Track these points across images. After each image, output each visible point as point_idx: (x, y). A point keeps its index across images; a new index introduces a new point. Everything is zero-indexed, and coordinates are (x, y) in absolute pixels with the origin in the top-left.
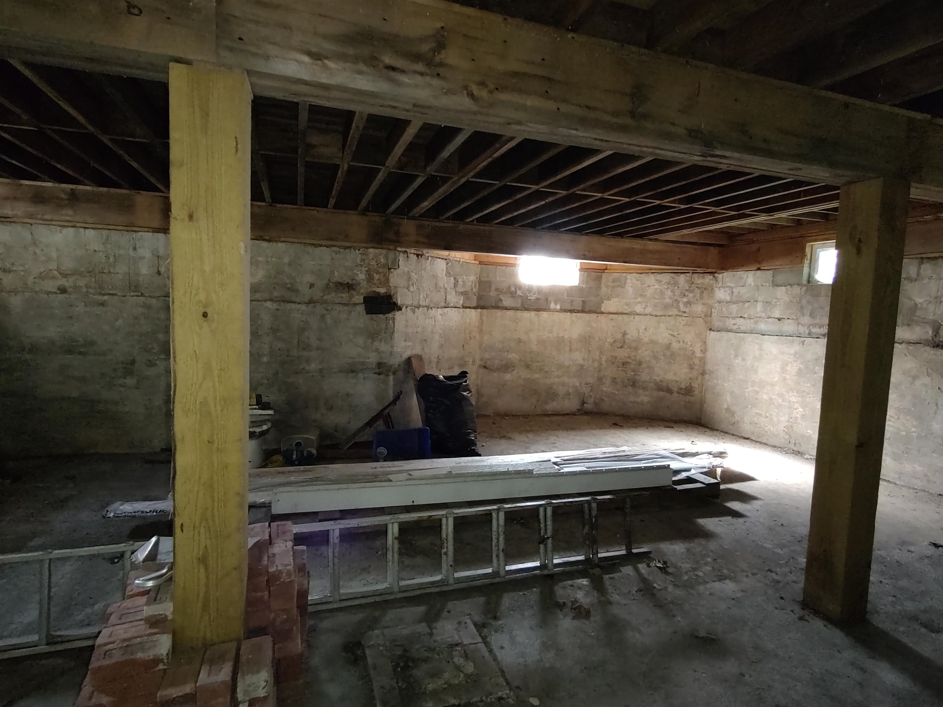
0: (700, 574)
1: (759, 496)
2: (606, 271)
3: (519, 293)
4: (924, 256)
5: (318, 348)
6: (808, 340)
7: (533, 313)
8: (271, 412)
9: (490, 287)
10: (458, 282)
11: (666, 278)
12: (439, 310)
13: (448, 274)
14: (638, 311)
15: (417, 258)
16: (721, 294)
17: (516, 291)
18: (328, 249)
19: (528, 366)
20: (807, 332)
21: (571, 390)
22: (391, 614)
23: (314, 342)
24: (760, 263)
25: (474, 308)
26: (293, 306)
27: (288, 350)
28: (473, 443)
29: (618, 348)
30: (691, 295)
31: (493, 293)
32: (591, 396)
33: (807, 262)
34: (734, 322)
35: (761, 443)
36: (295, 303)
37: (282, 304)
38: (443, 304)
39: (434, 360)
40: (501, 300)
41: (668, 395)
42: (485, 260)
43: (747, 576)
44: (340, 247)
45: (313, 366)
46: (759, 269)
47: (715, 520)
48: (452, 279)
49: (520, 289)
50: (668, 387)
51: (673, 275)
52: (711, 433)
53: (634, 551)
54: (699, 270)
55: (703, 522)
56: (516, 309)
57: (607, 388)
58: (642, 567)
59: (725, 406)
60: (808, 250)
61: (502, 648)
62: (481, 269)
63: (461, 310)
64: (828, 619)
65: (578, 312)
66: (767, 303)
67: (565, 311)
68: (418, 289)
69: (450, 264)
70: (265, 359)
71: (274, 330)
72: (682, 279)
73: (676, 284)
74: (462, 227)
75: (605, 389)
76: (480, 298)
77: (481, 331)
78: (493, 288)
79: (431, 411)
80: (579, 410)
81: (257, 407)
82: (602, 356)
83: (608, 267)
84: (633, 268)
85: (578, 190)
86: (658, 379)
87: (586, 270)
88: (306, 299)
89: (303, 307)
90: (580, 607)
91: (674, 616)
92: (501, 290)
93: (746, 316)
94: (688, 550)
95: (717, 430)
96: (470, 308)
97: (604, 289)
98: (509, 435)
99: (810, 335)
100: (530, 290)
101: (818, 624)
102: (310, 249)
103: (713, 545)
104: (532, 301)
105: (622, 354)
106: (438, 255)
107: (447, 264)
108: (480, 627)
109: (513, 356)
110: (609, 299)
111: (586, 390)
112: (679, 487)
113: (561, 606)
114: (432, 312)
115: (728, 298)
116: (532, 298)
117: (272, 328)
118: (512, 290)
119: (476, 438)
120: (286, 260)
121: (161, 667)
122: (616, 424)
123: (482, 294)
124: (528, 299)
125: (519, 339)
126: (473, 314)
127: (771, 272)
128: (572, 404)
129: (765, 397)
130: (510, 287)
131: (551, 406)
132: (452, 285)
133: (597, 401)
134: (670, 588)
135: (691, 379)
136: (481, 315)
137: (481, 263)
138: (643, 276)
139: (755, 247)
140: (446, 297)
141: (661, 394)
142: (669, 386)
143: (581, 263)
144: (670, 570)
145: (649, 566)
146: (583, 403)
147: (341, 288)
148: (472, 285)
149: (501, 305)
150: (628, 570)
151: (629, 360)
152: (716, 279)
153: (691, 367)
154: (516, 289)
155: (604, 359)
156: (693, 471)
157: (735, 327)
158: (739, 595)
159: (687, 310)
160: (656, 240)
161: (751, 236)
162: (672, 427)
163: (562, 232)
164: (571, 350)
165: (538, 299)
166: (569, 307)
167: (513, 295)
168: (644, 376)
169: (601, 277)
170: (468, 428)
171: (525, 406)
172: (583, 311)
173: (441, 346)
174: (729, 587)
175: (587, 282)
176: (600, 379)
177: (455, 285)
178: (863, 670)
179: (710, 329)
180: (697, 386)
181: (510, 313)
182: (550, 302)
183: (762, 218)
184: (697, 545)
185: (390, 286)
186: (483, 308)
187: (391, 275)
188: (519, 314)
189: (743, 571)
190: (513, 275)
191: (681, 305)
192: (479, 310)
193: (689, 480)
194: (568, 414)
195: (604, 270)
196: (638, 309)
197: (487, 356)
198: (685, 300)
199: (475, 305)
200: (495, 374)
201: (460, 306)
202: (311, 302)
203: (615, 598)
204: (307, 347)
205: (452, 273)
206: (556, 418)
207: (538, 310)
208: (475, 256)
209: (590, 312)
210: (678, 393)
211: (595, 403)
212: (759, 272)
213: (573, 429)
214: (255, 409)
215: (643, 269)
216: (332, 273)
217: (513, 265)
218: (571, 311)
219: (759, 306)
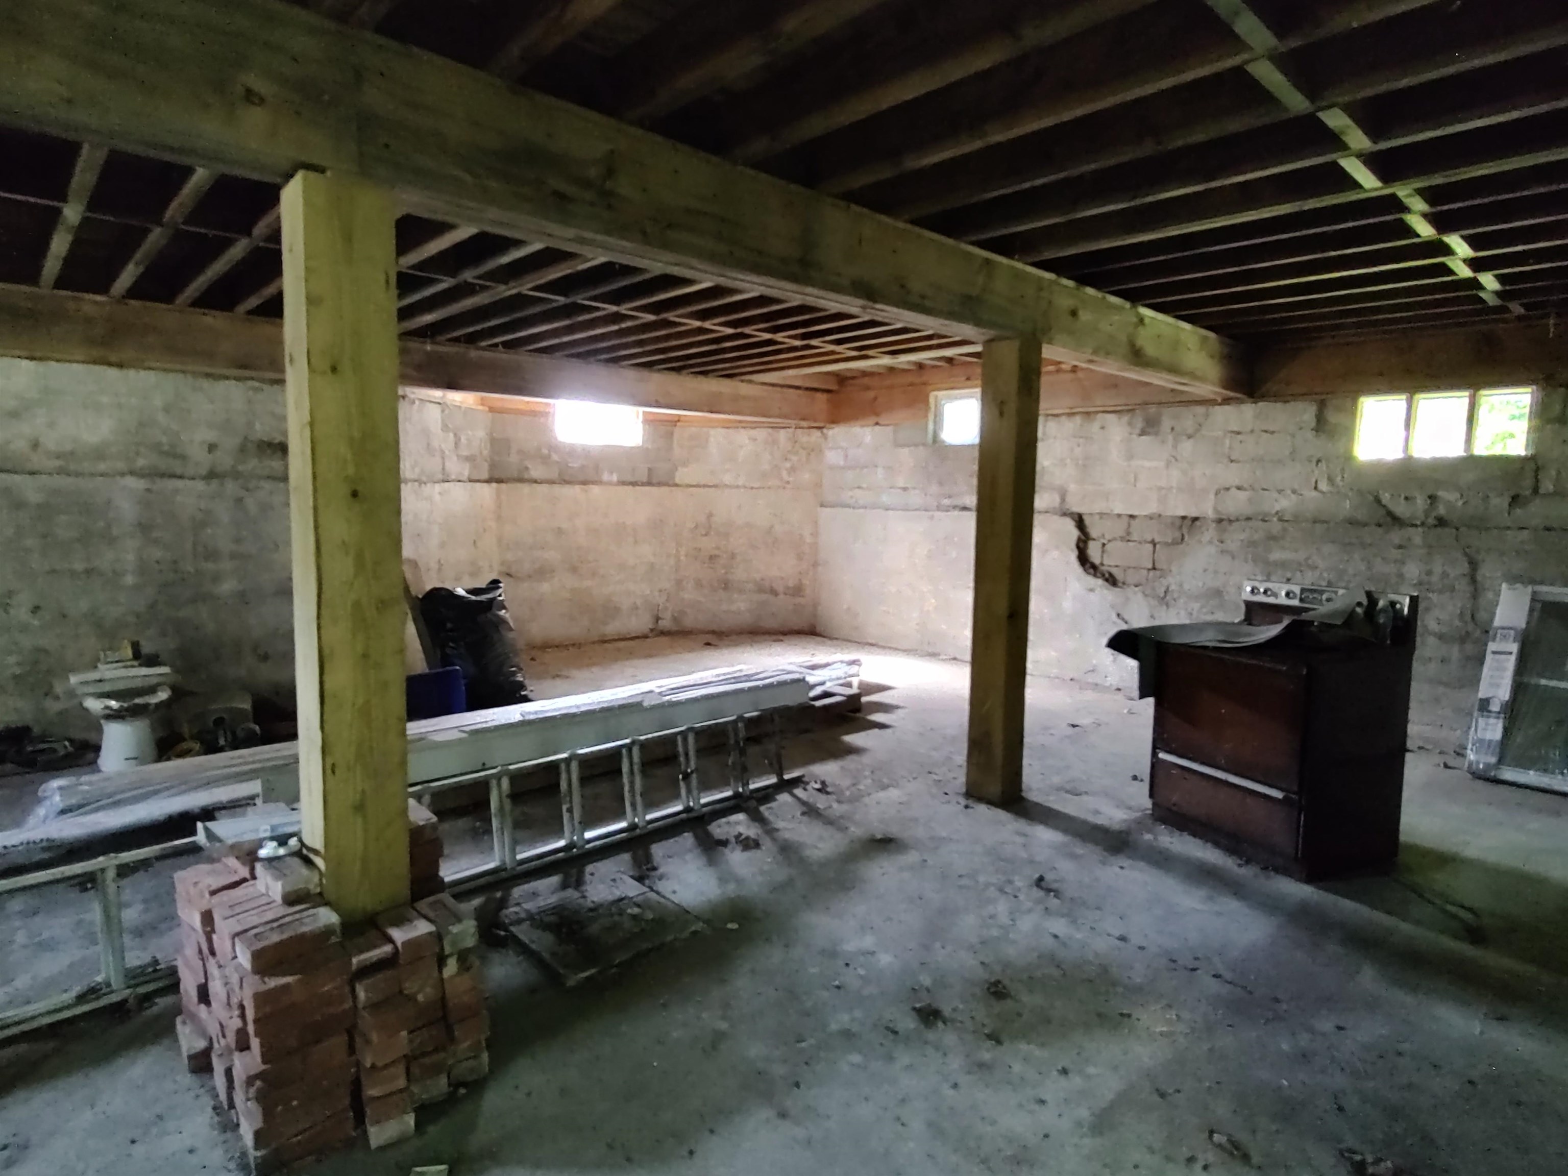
0: (862, 787)
1: (902, 704)
3: (555, 457)
4: (1050, 412)
5: (233, 556)
6: (938, 514)
7: (578, 488)
8: (165, 670)
9: (509, 447)
10: (460, 439)
11: (761, 434)
12: (437, 485)
13: (445, 428)
14: (727, 483)
16: (833, 457)
17: (550, 455)
18: (240, 384)
19: (574, 570)
20: (935, 504)
21: (639, 602)
22: (517, 892)
23: (225, 545)
24: (877, 414)
25: (488, 481)
26: (179, 483)
27: (175, 562)
28: (522, 686)
29: (702, 535)
30: (795, 458)
31: (514, 458)
32: (666, 609)
33: (931, 417)
34: (850, 493)
35: (890, 648)
36: (181, 477)
37: (158, 480)
38: (440, 476)
39: (434, 565)
40: (527, 468)
41: (772, 598)
42: (498, 405)
43: (909, 781)
44: (262, 381)
45: (227, 587)
46: (877, 424)
47: (862, 734)
48: (451, 435)
49: (556, 450)
50: (772, 587)
51: (770, 430)
52: (829, 642)
53: (786, 777)
54: (804, 424)
55: (850, 739)
56: (552, 482)
57: (689, 594)
58: (798, 792)
59: (845, 607)
60: (932, 400)
61: (674, 892)
62: (493, 419)
63: (469, 485)
64: (990, 802)
65: (643, 484)
66: (889, 469)
67: (623, 483)
69: (447, 412)
70: (129, 580)
71: (144, 528)
72: (782, 435)
73: (775, 442)
74: (473, 354)
75: (686, 596)
76: (493, 466)
77: (499, 518)
78: (514, 449)
79: (451, 644)
80: (652, 630)
81: (135, 663)
82: (680, 549)
83: (682, 419)
84: (718, 420)
85: (671, 316)
86: (758, 576)
87: (650, 423)
88: (204, 472)
89: (200, 485)
90: (747, 838)
91: (847, 828)
92: (527, 453)
93: (864, 486)
94: (842, 768)
95: (837, 639)
96: (478, 481)
97: (677, 451)
98: (564, 673)
99: (939, 508)
100: (572, 451)
101: (982, 809)
102: (206, 384)
103: (865, 759)
104: (575, 468)
105: (708, 544)
106: (429, 396)
107: (443, 411)
108: (640, 879)
109: (552, 556)
110: (685, 464)
111: (661, 600)
112: (818, 703)
113: (724, 843)
114: (427, 489)
115: (842, 463)
116: (575, 465)
117: (140, 524)
118: (543, 452)
119: (524, 677)
120: (158, 402)
121: (334, 939)
122: (708, 644)
123: (497, 458)
124: (568, 466)
125: (559, 528)
126: (487, 491)
127: (890, 428)
128: (640, 623)
129: (893, 590)
130: (540, 448)
131: (613, 628)
132: (451, 445)
133: (676, 615)
134: (835, 805)
135: (800, 573)
136: (498, 494)
137: (492, 410)
138: (730, 431)
139: (871, 394)
140: (444, 464)
141: (764, 597)
142: (774, 585)
143: (644, 412)
144: (829, 789)
145: (805, 789)
146: (658, 619)
147: (269, 451)
148: (481, 445)
149: (526, 476)
150: (784, 797)
151: (716, 552)
152: (825, 437)
153: (800, 557)
155: (683, 552)
156: (828, 684)
157: (852, 502)
158: (904, 799)
159: (791, 479)
160: (750, 382)
161: (866, 380)
162: (782, 641)
163: (623, 367)
164: (636, 542)
165: (583, 467)
166: (629, 478)
167: (545, 460)
168: (739, 574)
169: (672, 434)
170: (513, 664)
171: (576, 630)
172: (649, 484)
173: (442, 545)
174: (893, 794)
175: (654, 441)
176: (679, 583)
177: (457, 444)
178: (1025, 835)
179: (822, 505)
180: (808, 583)
181: (544, 488)
182: (602, 470)
183: (887, 361)
184: (850, 762)
186: (499, 481)
188: (558, 490)
189: (903, 777)
190: (546, 430)
191: (784, 474)
192: (494, 485)
193: (827, 695)
194: (637, 637)
195: (677, 420)
196: (728, 479)
197: (510, 556)
198: (788, 465)
199: (485, 476)
200: (526, 585)
201: (465, 478)
202: (211, 475)
203: (780, 824)
204: (212, 555)
205: (450, 426)
206: (621, 644)
207: (584, 483)
208: (482, 399)
209: (660, 484)
210: (785, 594)
211: (675, 619)
212: (877, 428)
213: (650, 656)
214: (133, 666)
215: (730, 421)
216: (250, 424)
217: (546, 414)
218: (634, 484)
219: (880, 472)
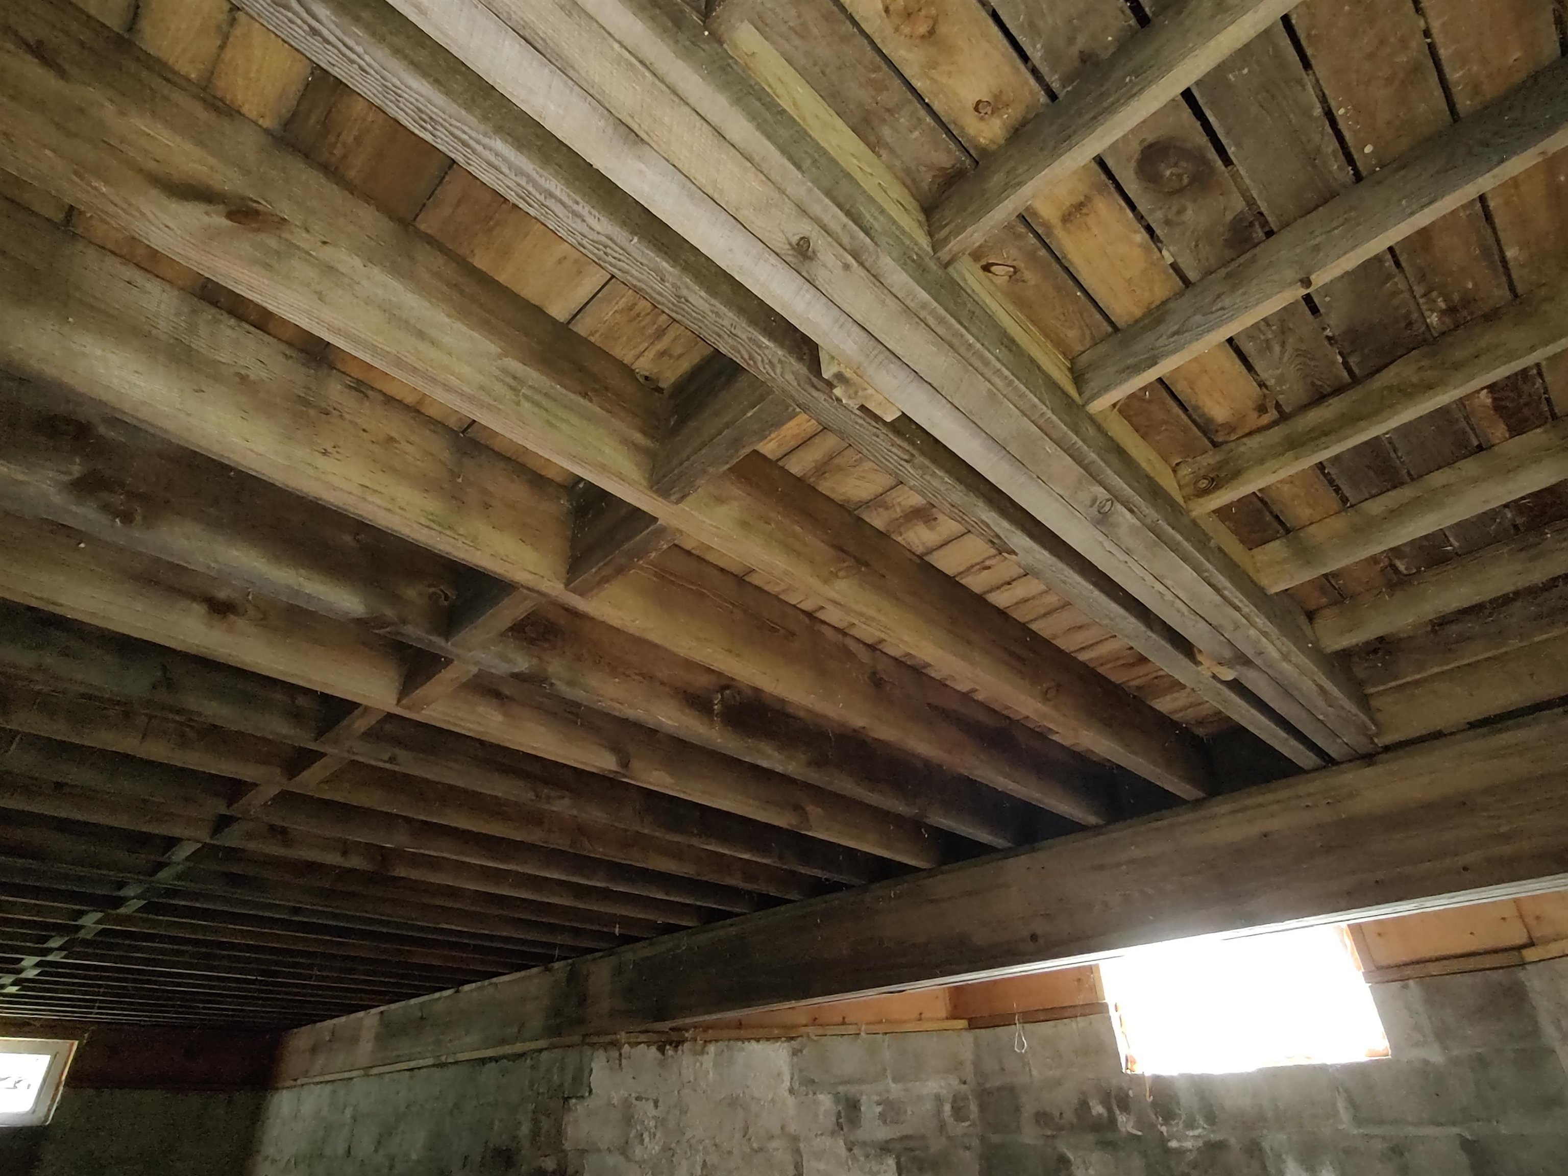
2: (1530, 954)
3: (1126, 1124)
9: (1018, 1109)
10: (856, 1106)
15: (659, 1055)
17: (1112, 1120)
18: (496, 1066)
31: (1030, 1135)
40: (1064, 1162)
44: (510, 1057)
48: (826, 1099)
49: (1124, 1103)
62: (977, 1045)
68: (666, 1148)
78: (1028, 1111)
87: (1408, 971)
92: (1057, 1114)
102: (478, 1071)
104: (1191, 1157)
116: (1188, 1144)
118: (1094, 1112)
123: (995, 1138)
124: (1166, 1149)
130: (1084, 1105)
132: (828, 1122)
137: (972, 1024)
147: (498, 1164)
148: (939, 1111)
154: (1110, 1111)
165: (1210, 1148)
175: (1442, 1035)
177: (845, 1120)
182: (1279, 1157)
185: (563, 1151)
187: (569, 1118)
195: (1519, 949)
205: (823, 1080)
216: (492, 1124)
